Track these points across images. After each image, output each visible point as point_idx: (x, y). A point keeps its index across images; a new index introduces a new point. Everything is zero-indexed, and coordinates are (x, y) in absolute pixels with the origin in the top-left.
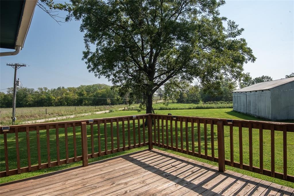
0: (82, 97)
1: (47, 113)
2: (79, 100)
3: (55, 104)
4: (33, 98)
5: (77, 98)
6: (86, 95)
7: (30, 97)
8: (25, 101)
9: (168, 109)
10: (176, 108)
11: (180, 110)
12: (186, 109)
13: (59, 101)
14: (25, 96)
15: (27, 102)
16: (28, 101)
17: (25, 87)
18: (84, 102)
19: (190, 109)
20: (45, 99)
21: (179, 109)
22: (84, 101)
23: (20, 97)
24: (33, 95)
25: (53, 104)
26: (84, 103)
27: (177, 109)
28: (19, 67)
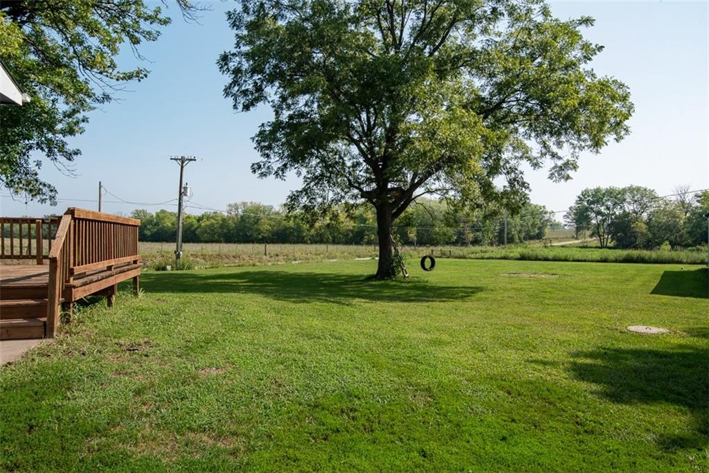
0: (362, 225)
1: (267, 253)
2: (357, 232)
3: (310, 239)
4: (270, 226)
5: (353, 226)
6: (371, 220)
7: (264, 223)
8: (256, 231)
9: (540, 260)
10: (563, 258)
11: (573, 263)
12: (592, 261)
13: (317, 233)
14: (257, 221)
15: (259, 232)
16: (262, 232)
17: (258, 203)
18: (366, 237)
19: (605, 261)
20: (290, 228)
21: (571, 259)
22: (368, 235)
23: (248, 223)
24: (271, 219)
25: (305, 238)
26: (366, 240)
27: (566, 260)
28: (187, 162)
